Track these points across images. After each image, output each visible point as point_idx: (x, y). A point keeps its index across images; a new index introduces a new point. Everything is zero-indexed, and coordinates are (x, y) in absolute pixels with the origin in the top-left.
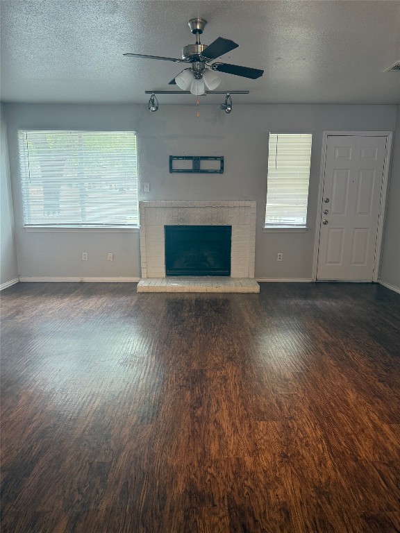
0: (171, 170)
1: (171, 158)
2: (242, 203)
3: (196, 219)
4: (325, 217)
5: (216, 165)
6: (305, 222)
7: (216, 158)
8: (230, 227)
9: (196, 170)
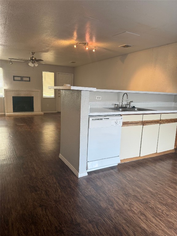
0: (14, 80)
1: (14, 76)
2: (36, 90)
3: (22, 94)
4: (59, 95)
5: (28, 79)
6: (54, 96)
7: (28, 77)
8: (33, 97)
9: (22, 80)
